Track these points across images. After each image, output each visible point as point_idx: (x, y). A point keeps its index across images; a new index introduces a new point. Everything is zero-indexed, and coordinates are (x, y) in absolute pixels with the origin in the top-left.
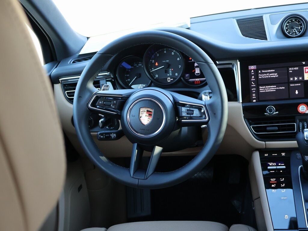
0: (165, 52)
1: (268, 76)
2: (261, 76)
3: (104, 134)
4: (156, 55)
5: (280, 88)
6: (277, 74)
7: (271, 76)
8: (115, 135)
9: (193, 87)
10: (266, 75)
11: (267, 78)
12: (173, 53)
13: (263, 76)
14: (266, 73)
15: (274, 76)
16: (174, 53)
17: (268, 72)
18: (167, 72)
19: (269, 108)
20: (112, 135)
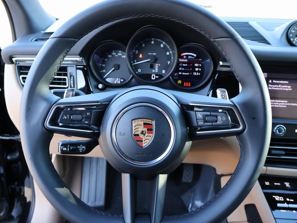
0: (153, 42)
1: (280, 88)
2: (271, 87)
3: (68, 146)
4: (142, 45)
5: (292, 104)
6: (290, 87)
7: (283, 88)
8: (84, 147)
9: (182, 89)
10: (277, 86)
11: (278, 90)
12: (162, 46)
13: (274, 87)
14: (278, 84)
15: (287, 89)
16: (164, 45)
17: (280, 83)
18: (152, 67)
19: (278, 127)
20: (80, 147)
